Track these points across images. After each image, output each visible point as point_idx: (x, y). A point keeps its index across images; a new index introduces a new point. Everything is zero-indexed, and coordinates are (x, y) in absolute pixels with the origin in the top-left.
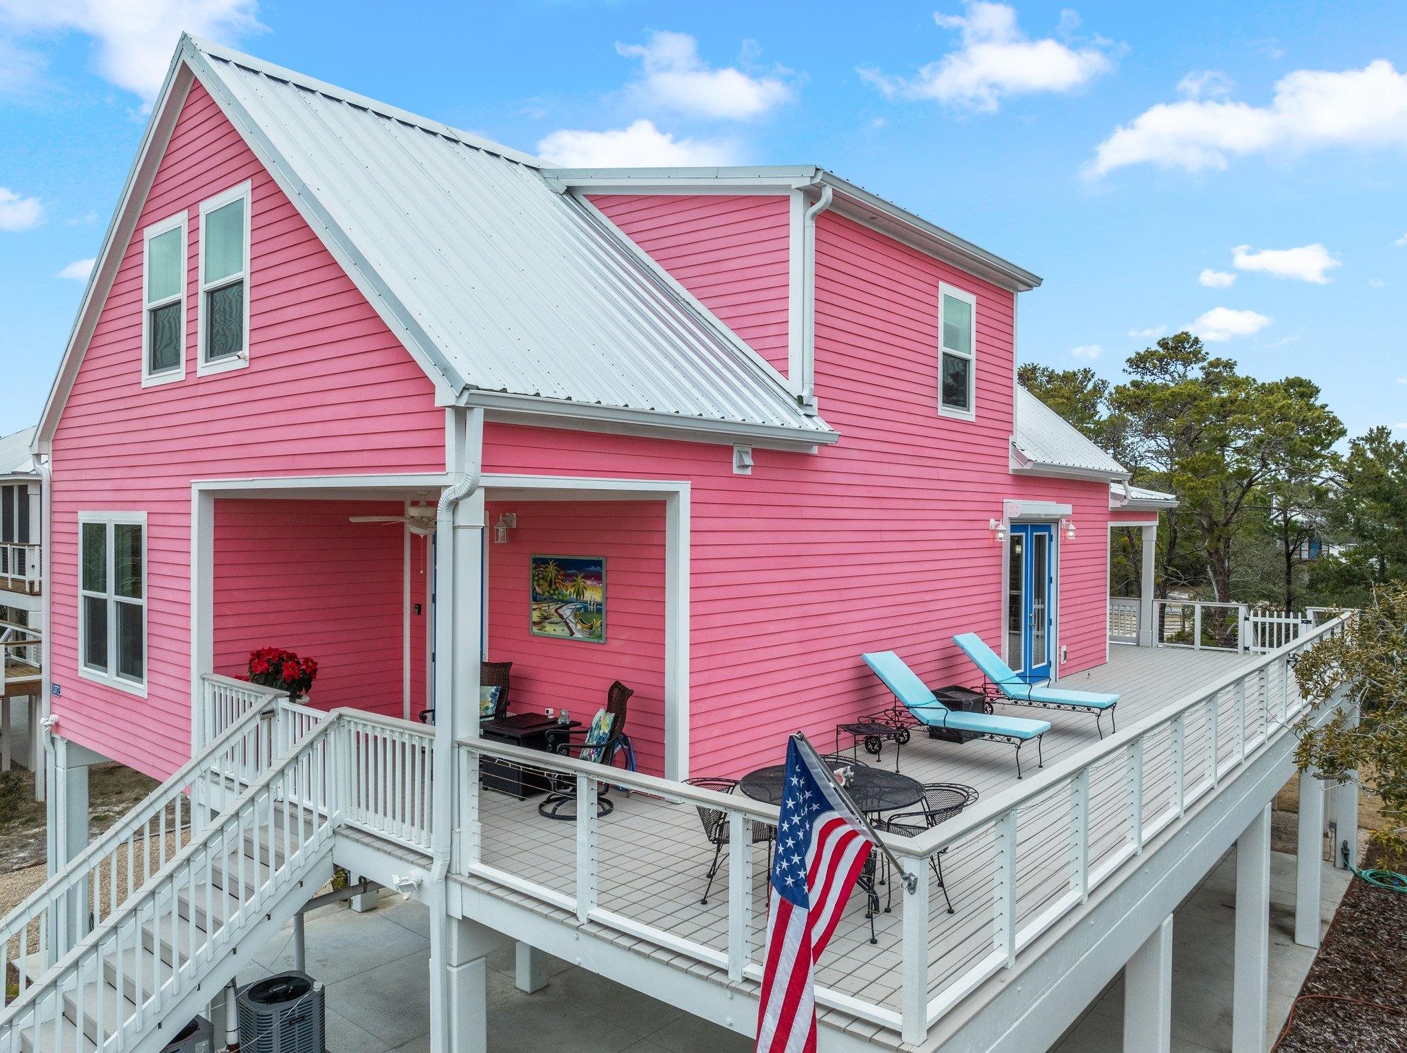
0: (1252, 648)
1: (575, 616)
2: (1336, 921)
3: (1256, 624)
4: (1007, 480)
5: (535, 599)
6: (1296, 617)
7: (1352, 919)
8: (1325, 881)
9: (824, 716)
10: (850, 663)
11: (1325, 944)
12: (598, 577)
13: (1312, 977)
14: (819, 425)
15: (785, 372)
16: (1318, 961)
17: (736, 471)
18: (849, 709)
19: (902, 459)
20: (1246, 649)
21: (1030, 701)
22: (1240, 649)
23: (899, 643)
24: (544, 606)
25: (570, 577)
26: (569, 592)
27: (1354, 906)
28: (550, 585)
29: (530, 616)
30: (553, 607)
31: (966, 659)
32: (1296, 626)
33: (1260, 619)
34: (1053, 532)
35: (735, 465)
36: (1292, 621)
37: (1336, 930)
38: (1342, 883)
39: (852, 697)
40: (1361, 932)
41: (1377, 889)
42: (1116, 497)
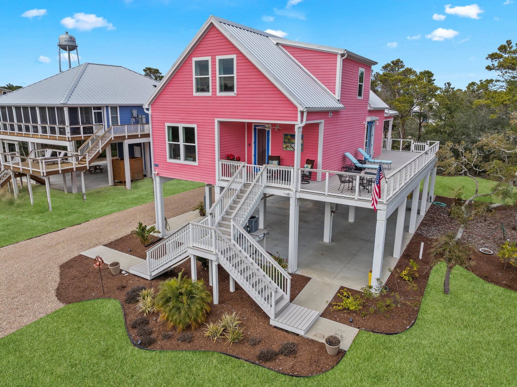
0: (414, 151)
2: (428, 211)
3: (415, 145)
4: (367, 112)
5: (284, 143)
6: (425, 143)
7: (431, 211)
8: (427, 204)
9: (336, 166)
10: (342, 155)
11: (426, 215)
13: (423, 220)
14: (341, 106)
15: (334, 94)
16: (424, 218)
17: (329, 117)
18: (341, 164)
19: (351, 110)
20: (413, 151)
21: (374, 163)
22: (411, 151)
23: (349, 150)
24: (287, 144)
27: (432, 209)
28: (289, 140)
29: (283, 146)
30: (289, 144)
31: (360, 153)
32: (425, 145)
33: (416, 144)
34: (374, 124)
35: (329, 115)
36: (424, 144)
37: (428, 213)
38: (430, 204)
39: (342, 162)
40: (433, 213)
41: (437, 206)
42: (386, 113)
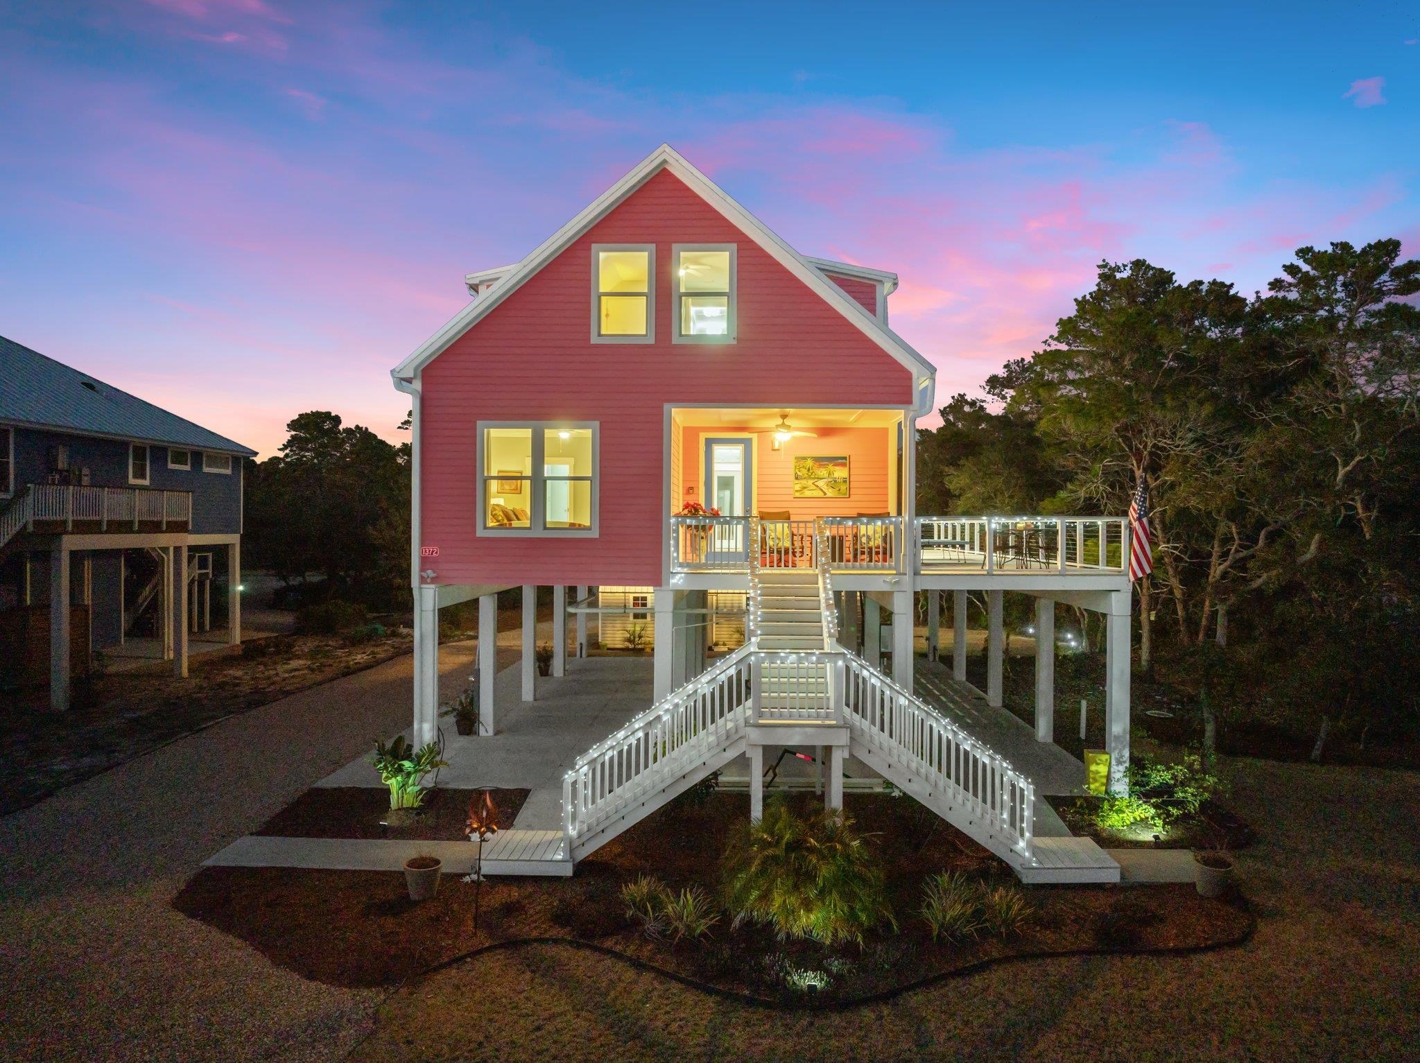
1: (827, 485)
5: (797, 479)
12: (844, 465)
24: (804, 482)
25: (825, 466)
26: (823, 473)
28: (809, 471)
29: (793, 487)
30: (811, 482)
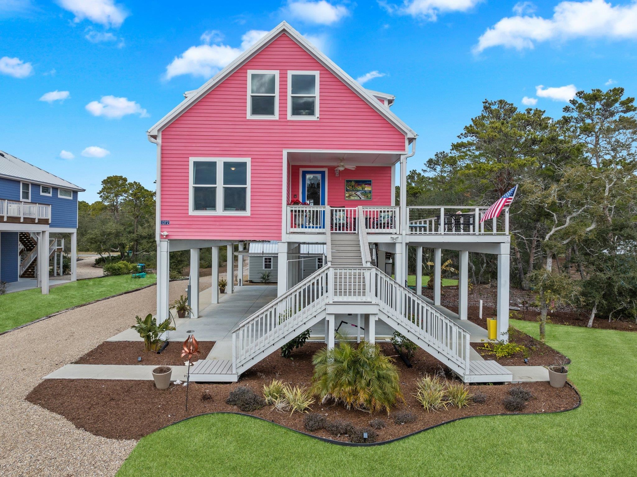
1: (362, 194)
5: (347, 191)
12: (370, 184)
24: (351, 192)
25: (360, 185)
26: (360, 188)
28: (353, 187)
29: (345, 195)
30: (353, 193)
